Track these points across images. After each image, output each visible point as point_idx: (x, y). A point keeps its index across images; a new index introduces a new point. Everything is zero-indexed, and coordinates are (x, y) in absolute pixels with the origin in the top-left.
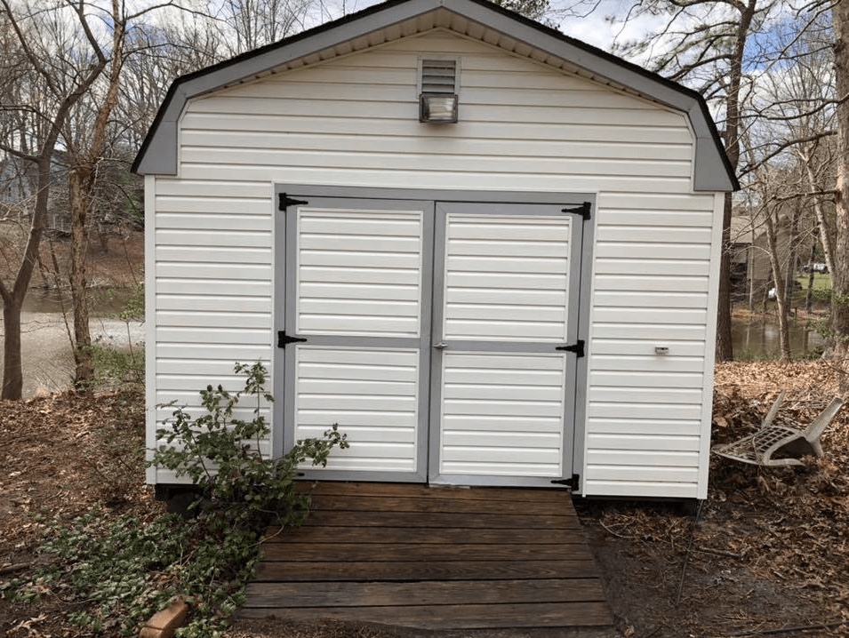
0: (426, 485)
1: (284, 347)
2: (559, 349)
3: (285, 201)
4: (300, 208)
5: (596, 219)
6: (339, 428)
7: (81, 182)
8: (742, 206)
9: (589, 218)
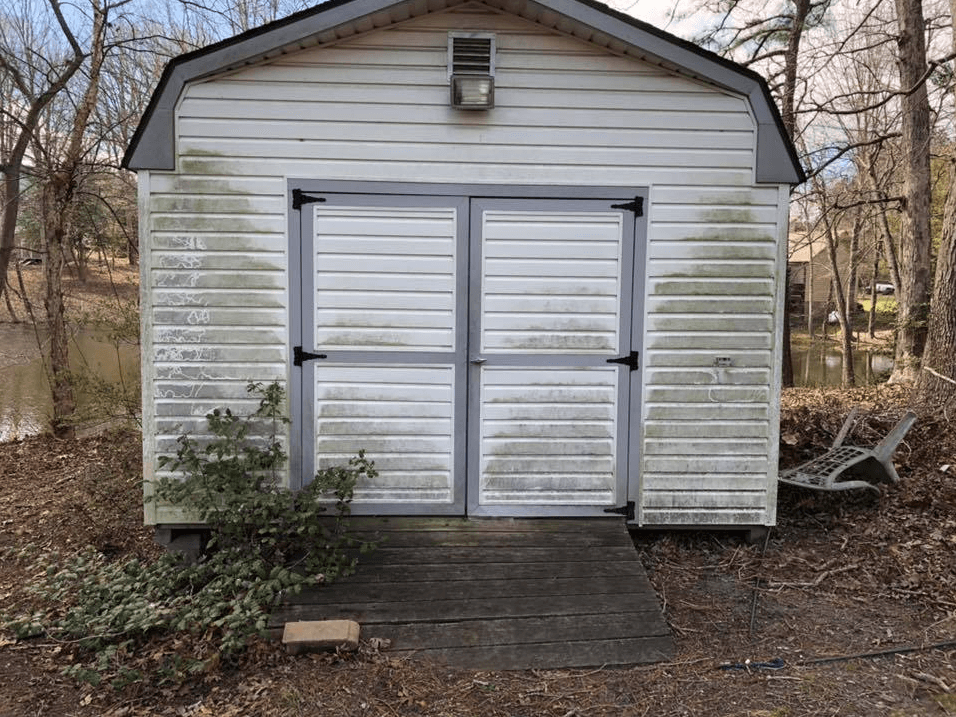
0: (465, 517)
1: (301, 365)
2: (610, 361)
3: (300, 199)
4: (316, 207)
5: (649, 217)
6: (366, 456)
7: (57, 193)
8: (799, 220)
9: (641, 214)
